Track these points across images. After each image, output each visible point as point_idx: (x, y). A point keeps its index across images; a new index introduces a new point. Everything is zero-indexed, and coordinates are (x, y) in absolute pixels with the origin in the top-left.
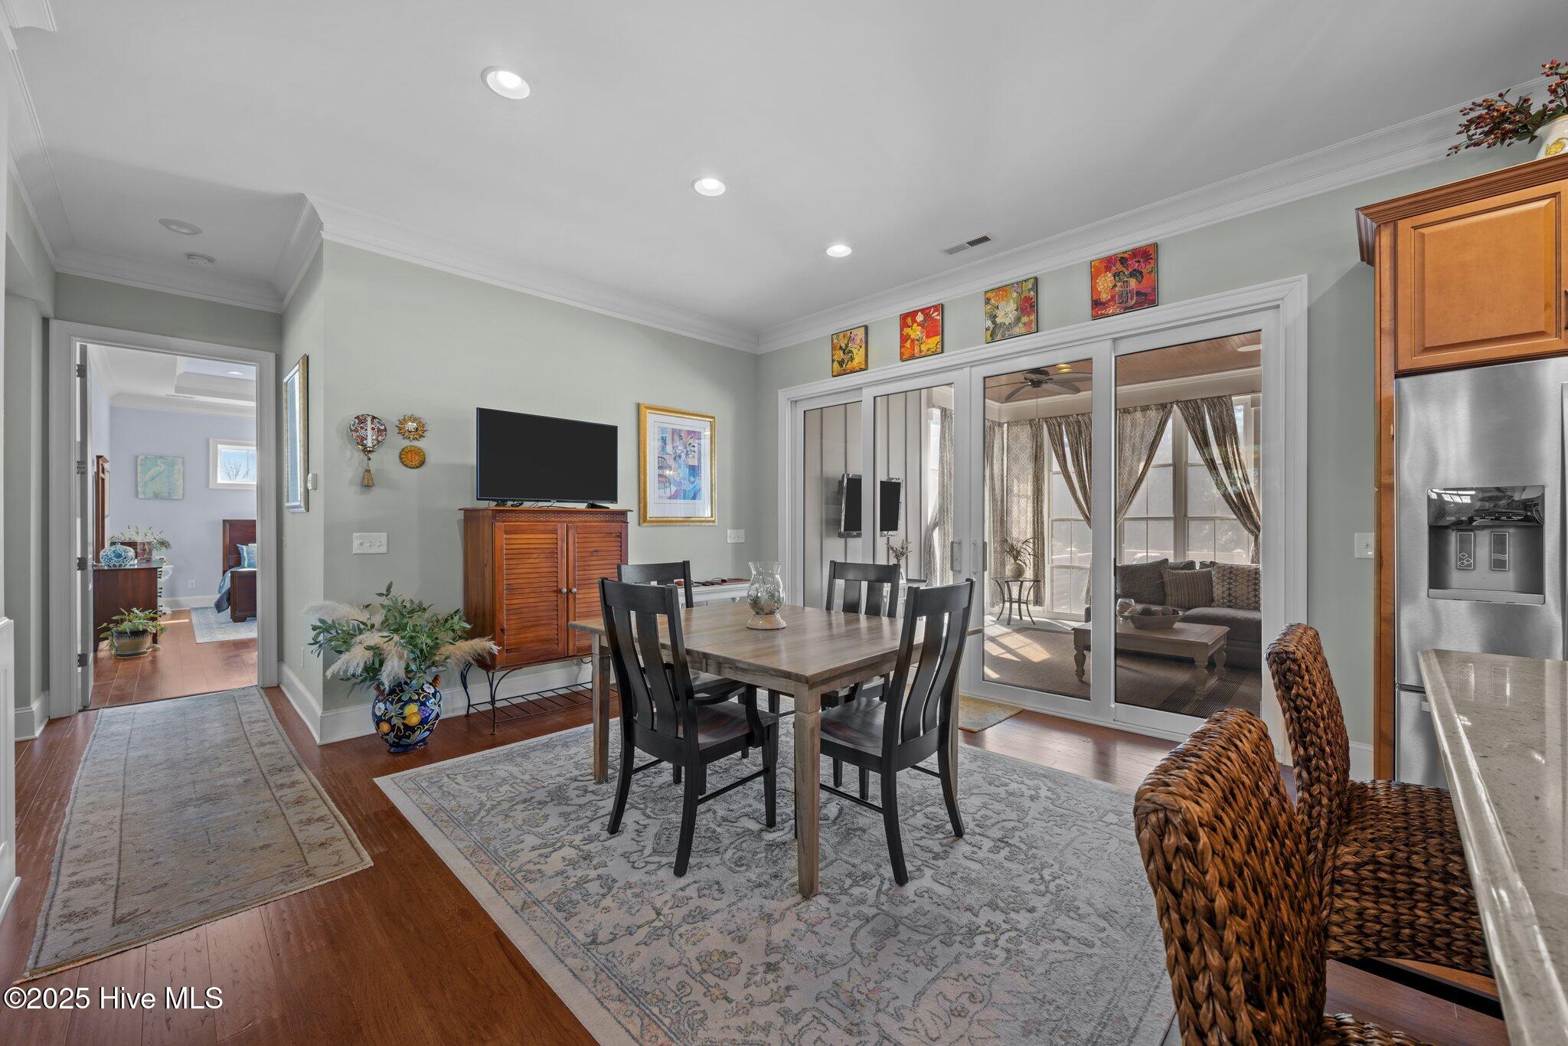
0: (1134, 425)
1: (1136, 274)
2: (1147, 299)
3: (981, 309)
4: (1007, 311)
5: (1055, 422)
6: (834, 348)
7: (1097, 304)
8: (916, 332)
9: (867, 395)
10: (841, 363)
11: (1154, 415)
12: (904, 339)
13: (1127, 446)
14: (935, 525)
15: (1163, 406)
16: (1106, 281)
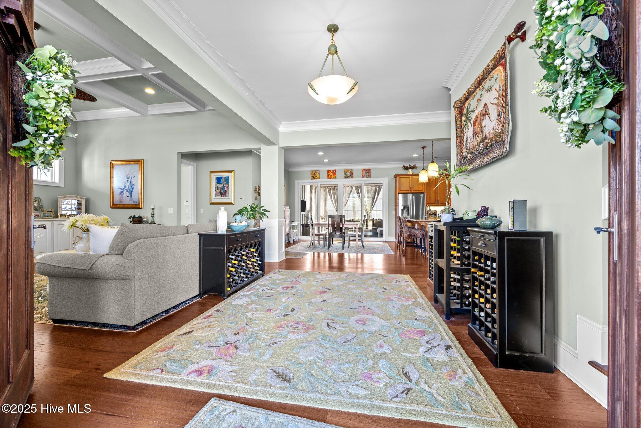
0: (346, 190)
1: (368, 172)
2: (369, 177)
3: (343, 173)
4: (348, 174)
5: (329, 188)
6: (311, 174)
7: (363, 176)
8: (331, 174)
9: (319, 184)
10: (313, 177)
11: (350, 188)
12: (328, 175)
13: (344, 195)
14: (309, 211)
15: (352, 186)
16: (364, 173)
